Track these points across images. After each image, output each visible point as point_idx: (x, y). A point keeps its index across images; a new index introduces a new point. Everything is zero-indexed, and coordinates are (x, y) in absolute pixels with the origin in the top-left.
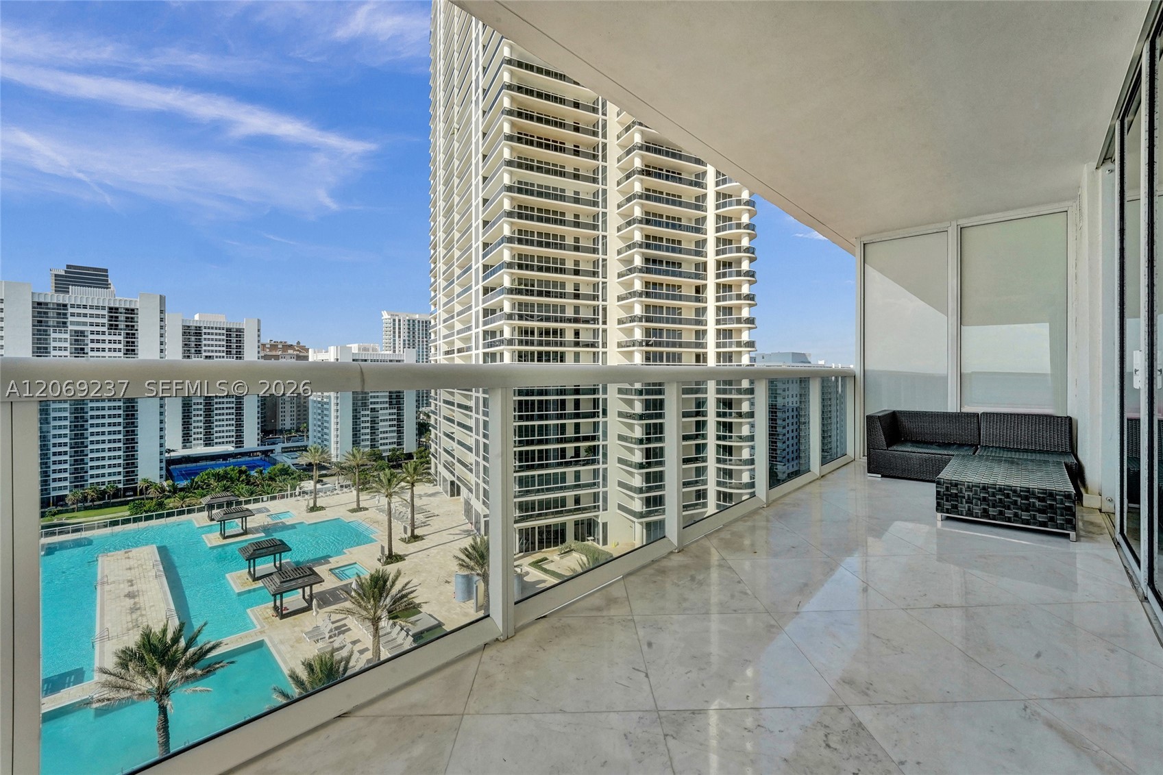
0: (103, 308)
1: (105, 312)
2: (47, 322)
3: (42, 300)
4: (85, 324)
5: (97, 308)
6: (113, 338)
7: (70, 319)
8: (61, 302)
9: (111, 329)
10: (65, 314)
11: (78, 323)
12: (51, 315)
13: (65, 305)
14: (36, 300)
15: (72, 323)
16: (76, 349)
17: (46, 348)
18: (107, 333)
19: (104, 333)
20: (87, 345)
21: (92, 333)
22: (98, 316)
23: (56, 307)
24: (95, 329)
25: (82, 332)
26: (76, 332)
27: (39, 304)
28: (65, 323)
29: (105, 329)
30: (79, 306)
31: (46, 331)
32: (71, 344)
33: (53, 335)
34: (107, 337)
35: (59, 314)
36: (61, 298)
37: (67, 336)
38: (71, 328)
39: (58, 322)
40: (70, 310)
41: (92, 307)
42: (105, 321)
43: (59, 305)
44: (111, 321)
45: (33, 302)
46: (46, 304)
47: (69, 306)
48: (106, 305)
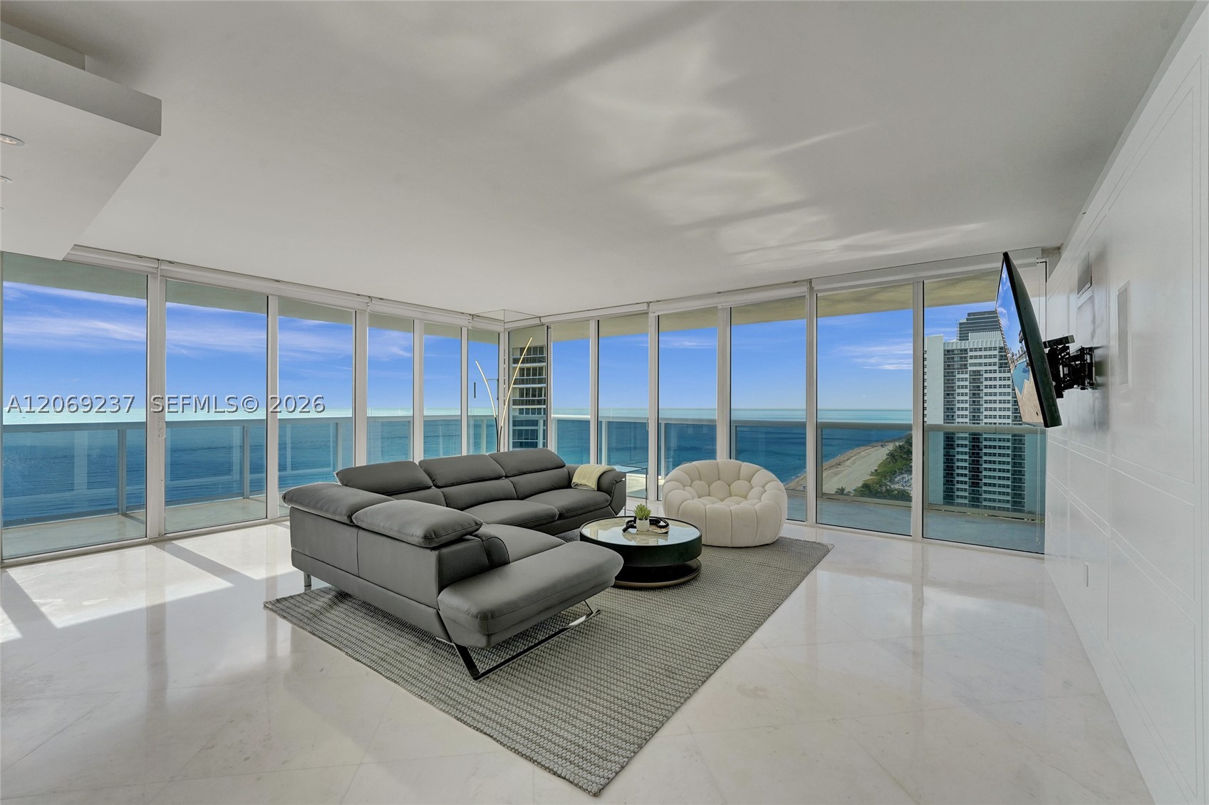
0: (995, 349)
1: (996, 352)
2: (953, 365)
3: (950, 348)
4: (980, 364)
5: (990, 349)
6: (1002, 375)
7: (970, 361)
8: (963, 347)
9: (1001, 367)
10: (966, 357)
11: (975, 365)
12: (956, 359)
13: (966, 350)
14: (946, 348)
15: (972, 365)
16: (974, 387)
17: (953, 387)
18: (998, 371)
19: (995, 371)
20: (982, 383)
21: (986, 372)
22: (990, 357)
23: (959, 352)
24: (989, 368)
25: (979, 371)
26: (974, 371)
27: (948, 351)
28: (966, 365)
29: (996, 368)
30: (976, 350)
31: (953, 373)
32: (970, 383)
33: (958, 376)
34: (998, 375)
35: (961, 358)
36: (964, 345)
37: (967, 376)
38: (970, 368)
39: (961, 365)
40: (970, 354)
41: (986, 349)
42: (996, 360)
43: (961, 350)
44: (1001, 360)
45: (944, 350)
46: (953, 351)
47: (969, 350)
48: (997, 345)
